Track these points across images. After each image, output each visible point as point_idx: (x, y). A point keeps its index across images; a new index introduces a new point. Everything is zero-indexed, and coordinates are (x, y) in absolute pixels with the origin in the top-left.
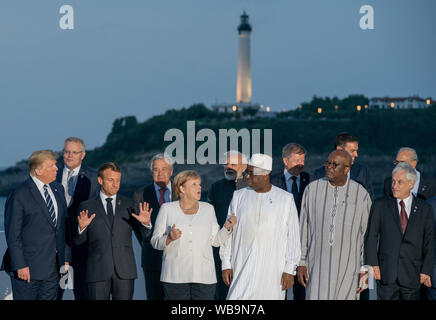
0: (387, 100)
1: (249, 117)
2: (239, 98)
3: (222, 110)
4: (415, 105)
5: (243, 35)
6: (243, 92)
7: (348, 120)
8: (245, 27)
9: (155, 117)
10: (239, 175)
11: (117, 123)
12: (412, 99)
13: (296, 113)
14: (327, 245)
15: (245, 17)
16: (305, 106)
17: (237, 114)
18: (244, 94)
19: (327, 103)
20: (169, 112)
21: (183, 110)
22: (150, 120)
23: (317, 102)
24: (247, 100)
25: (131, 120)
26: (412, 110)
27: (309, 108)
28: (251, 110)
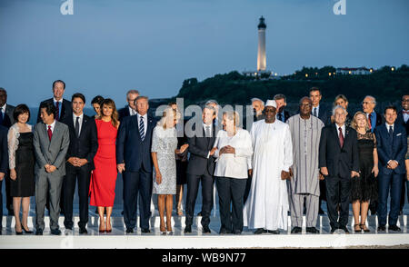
0: (347, 69)
1: (264, 79)
2: (258, 68)
3: (248, 75)
4: (363, 73)
5: (261, 30)
6: (261, 64)
7: (322, 81)
8: (262, 25)
9: (209, 79)
10: (259, 113)
11: (186, 82)
12: (361, 69)
13: (293, 77)
15: (262, 19)
16: (297, 72)
17: (257, 77)
18: (262, 66)
19: (311, 71)
20: (216, 76)
21: (225, 75)
22: (206, 80)
23: (305, 70)
24: (263, 69)
25: (194, 80)
26: (361, 75)
27: (300, 74)
28: (266, 75)
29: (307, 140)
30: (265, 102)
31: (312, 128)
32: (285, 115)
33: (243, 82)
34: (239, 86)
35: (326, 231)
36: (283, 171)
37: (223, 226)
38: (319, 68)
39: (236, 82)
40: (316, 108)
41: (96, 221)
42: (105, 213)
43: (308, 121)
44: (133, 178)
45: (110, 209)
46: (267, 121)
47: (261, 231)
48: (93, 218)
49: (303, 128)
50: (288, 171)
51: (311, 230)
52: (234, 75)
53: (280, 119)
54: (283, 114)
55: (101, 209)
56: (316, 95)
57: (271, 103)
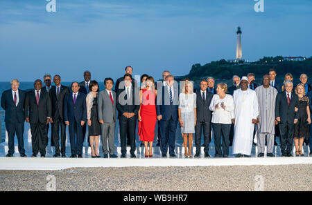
0: (290, 58)
1: (241, 64)
2: (237, 57)
3: (231, 61)
4: (300, 60)
5: (239, 35)
6: (239, 55)
7: (276, 65)
8: (239, 32)
10: (238, 84)
11: (193, 66)
12: (298, 57)
13: (258, 62)
14: (265, 110)
15: (239, 28)
16: (261, 60)
17: (237, 63)
18: (239, 56)
19: (269, 59)
23: (265, 59)
24: (240, 58)
25: (199, 65)
26: (298, 61)
27: (262, 61)
28: (241, 62)
29: (268, 101)
30: (241, 78)
31: (271, 94)
32: (254, 86)
33: (228, 66)
34: (225, 69)
35: (278, 155)
36: (253, 120)
37: (217, 152)
38: (274, 57)
39: (224, 66)
40: (273, 81)
41: (142, 150)
42: (148, 145)
43: (268, 89)
44: (165, 125)
45: (151, 143)
46: (243, 90)
47: (239, 156)
48: (140, 148)
49: (265, 94)
50: (256, 119)
51: (270, 155)
52: (223, 62)
53: (251, 88)
54: (253, 85)
55: (146, 143)
56: (272, 73)
57: (245, 78)
